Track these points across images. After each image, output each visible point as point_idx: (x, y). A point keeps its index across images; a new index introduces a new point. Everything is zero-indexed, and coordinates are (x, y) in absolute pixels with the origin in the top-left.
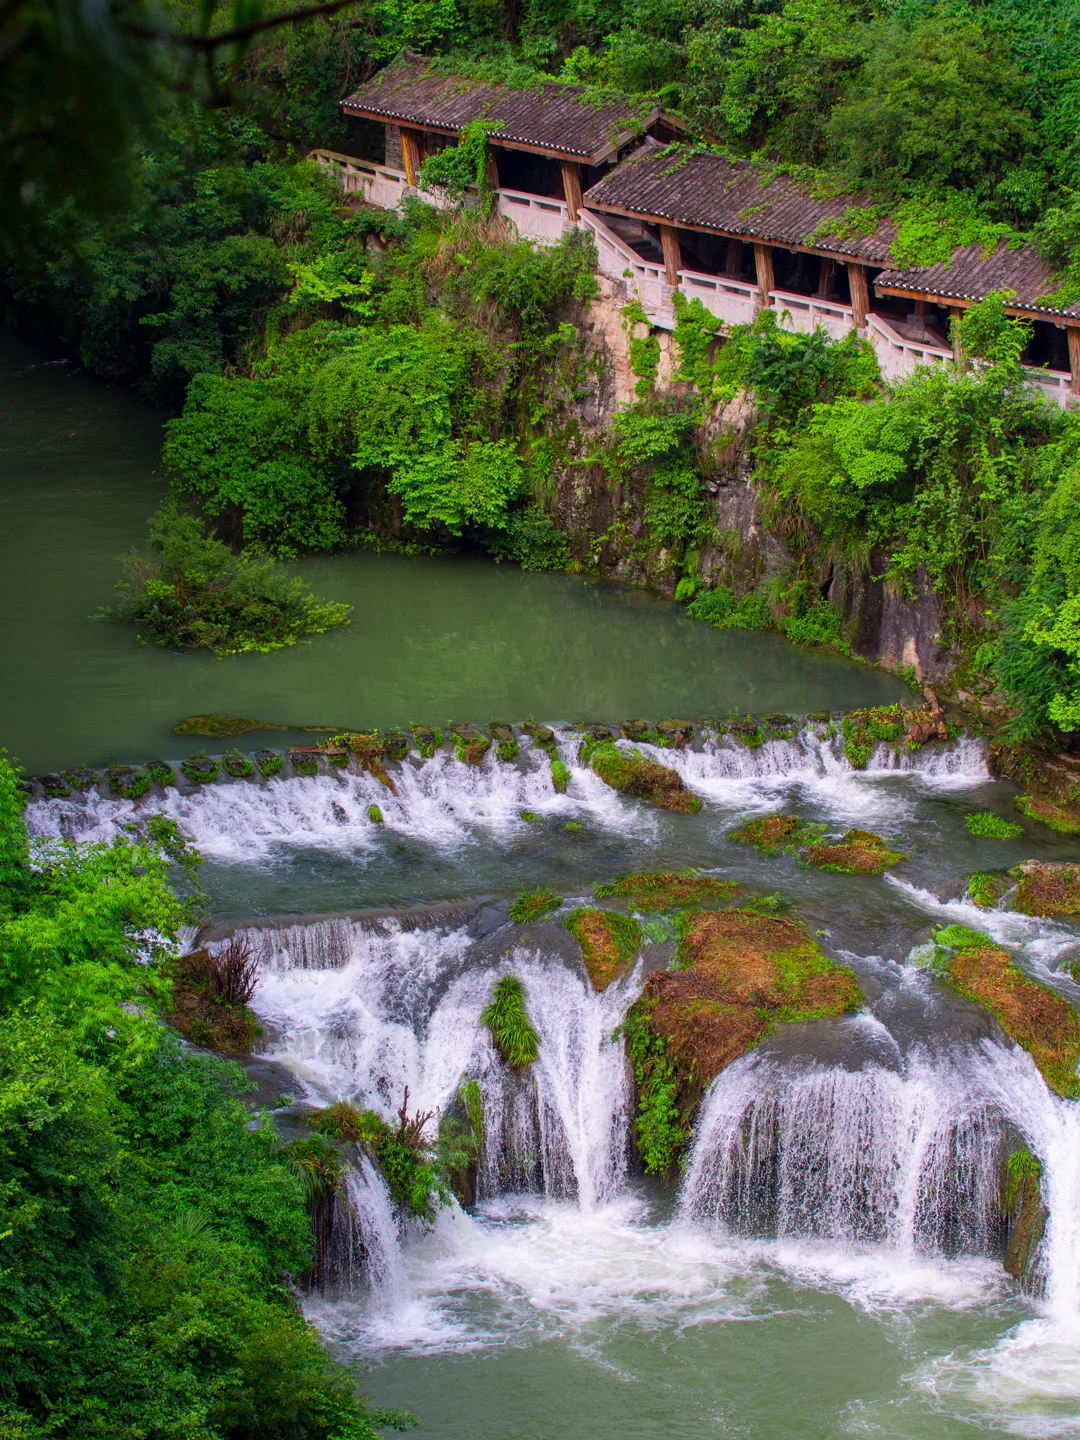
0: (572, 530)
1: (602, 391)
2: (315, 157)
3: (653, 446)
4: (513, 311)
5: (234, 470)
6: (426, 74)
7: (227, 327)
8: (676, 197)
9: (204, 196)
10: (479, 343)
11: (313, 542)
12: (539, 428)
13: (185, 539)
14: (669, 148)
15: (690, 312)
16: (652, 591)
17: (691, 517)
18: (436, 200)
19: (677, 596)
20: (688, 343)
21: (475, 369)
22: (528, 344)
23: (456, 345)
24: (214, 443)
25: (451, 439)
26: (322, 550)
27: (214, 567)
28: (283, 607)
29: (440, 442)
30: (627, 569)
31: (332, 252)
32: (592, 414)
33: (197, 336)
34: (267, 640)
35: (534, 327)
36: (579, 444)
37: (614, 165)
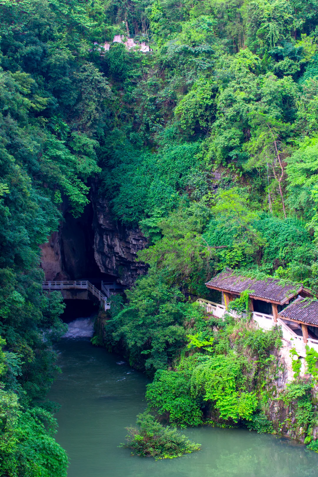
0: (274, 421)
1: (283, 377)
2: (199, 301)
3: (297, 395)
4: (256, 351)
5: (168, 400)
6: (232, 275)
7: (169, 355)
8: (306, 315)
9: (162, 313)
10: (245, 361)
11: (192, 424)
12: (264, 388)
13: (148, 422)
14: (305, 299)
15: (310, 352)
16: (298, 441)
17: (310, 417)
18: (234, 315)
19: (305, 442)
20: (310, 361)
21: (243, 369)
22: (261, 361)
23: (237, 361)
24: (161, 391)
25: (236, 391)
26: (195, 426)
27: (156, 431)
28: (178, 444)
29: (232, 392)
30: (290, 433)
31: (202, 331)
32: (280, 384)
33: (160, 357)
34: (172, 455)
35: (262, 356)
36: (276, 393)
37: (288, 305)
